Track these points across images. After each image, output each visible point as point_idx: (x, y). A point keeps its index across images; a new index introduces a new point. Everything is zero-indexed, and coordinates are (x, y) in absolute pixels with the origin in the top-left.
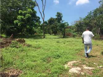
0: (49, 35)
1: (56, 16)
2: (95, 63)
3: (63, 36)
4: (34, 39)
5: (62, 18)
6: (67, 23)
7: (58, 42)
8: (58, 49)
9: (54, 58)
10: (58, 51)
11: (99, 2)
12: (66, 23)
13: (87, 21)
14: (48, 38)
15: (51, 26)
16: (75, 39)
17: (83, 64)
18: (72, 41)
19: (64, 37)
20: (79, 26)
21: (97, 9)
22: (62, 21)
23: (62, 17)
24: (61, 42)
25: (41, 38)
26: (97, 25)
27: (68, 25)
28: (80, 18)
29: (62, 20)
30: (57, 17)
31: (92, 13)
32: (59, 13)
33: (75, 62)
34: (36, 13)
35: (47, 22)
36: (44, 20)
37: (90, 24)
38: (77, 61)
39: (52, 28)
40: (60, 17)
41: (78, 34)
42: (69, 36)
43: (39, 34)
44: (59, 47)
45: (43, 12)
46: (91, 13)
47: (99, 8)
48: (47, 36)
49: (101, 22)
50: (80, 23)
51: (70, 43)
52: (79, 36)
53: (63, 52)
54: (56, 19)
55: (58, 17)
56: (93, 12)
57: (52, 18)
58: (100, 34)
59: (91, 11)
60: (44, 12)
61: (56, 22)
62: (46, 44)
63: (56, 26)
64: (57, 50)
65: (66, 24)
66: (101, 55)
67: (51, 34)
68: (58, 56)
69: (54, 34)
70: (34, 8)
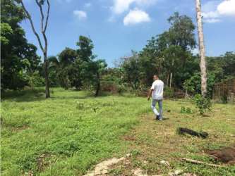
0: (61, 91)
1: (78, 44)
2: (163, 162)
3: (94, 92)
4: (18, 101)
5: (93, 50)
6: (103, 61)
7: (80, 107)
8: (76, 126)
9: (61, 153)
10: (74, 133)
11: (169, 20)
12: (101, 62)
13: (147, 59)
14: (58, 97)
15: (66, 68)
16: (121, 98)
17: (135, 167)
18: (116, 103)
19: (96, 95)
20: (130, 69)
21: (165, 33)
22: (93, 57)
23: (92, 47)
24: (88, 106)
25: (39, 98)
26: (167, 67)
27: (106, 66)
28: (133, 51)
29: (93, 54)
30: (79, 48)
31: (156, 42)
32: (85, 38)
33: (115, 161)
34: (24, 34)
35: (57, 58)
36: (45, 54)
37: (153, 64)
38: (122, 159)
39: (69, 74)
40: (87, 46)
41: (129, 86)
42: (110, 90)
43: (36, 88)
44: (81, 120)
45: (44, 33)
46: (154, 42)
47: (168, 31)
48: (58, 92)
49: (173, 61)
50: (133, 63)
51: (110, 107)
52: (131, 91)
53: (89, 135)
54: (78, 51)
55: (82, 47)
56: (157, 40)
57: (68, 50)
58: (172, 85)
59: (153, 38)
60: (46, 33)
61: (78, 59)
62: (47, 115)
63: (78, 67)
64: (74, 130)
65: (102, 64)
66: (178, 136)
67: (67, 89)
68: (72, 146)
69: (74, 88)
70: (18, 24)
